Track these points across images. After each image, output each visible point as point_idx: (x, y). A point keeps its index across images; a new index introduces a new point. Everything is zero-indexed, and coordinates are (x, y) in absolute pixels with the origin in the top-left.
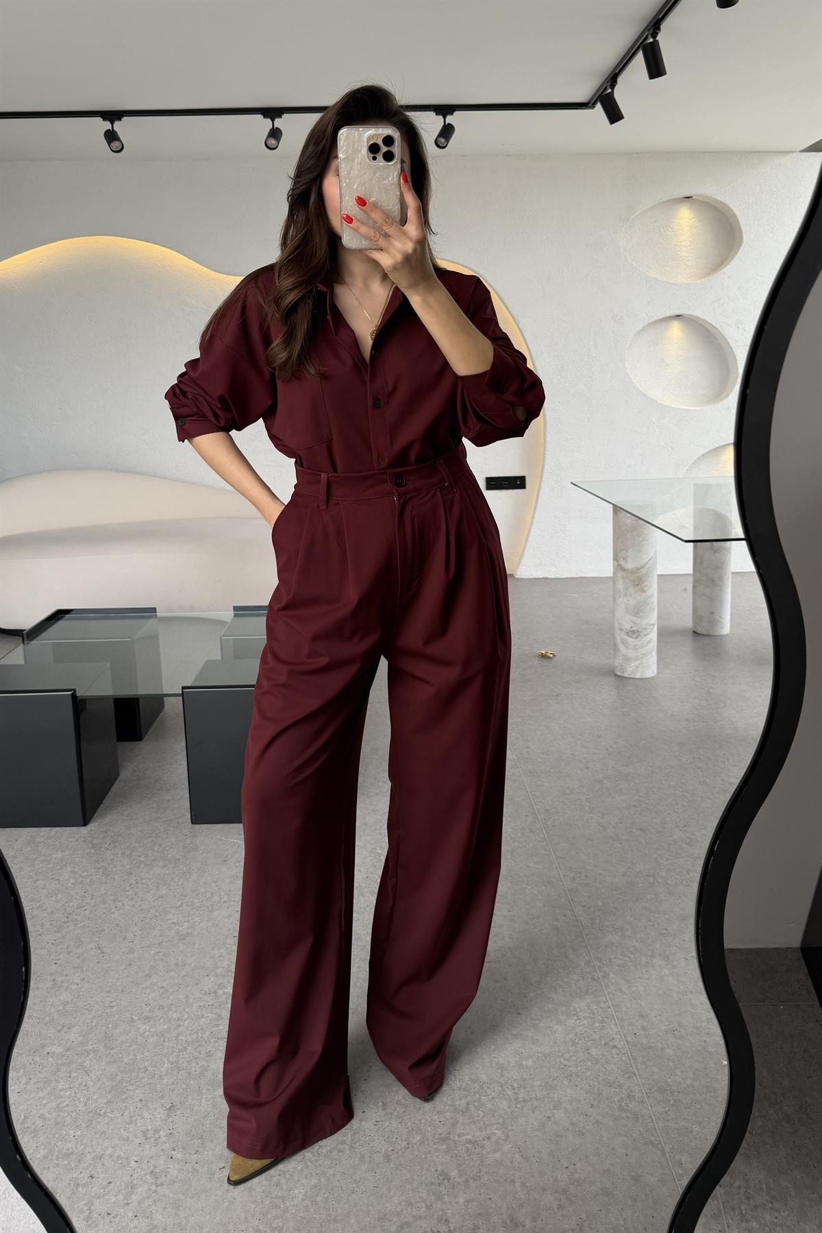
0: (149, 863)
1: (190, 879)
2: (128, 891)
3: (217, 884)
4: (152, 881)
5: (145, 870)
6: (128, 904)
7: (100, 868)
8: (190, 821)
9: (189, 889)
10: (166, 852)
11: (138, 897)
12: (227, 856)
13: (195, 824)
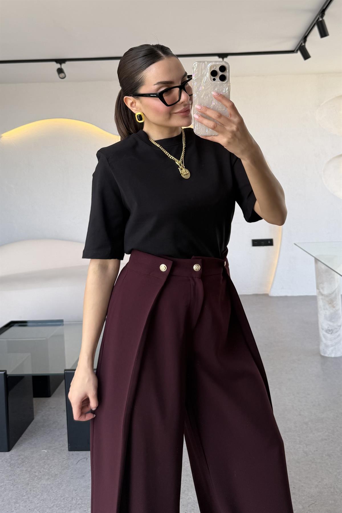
0: (40, 477)
1: (62, 488)
2: (24, 496)
3: (77, 491)
4: (40, 489)
5: (37, 482)
6: (22, 506)
7: (11, 480)
8: (67, 449)
9: (59, 496)
10: (51, 470)
11: (29, 501)
12: (86, 472)
13: (70, 451)
